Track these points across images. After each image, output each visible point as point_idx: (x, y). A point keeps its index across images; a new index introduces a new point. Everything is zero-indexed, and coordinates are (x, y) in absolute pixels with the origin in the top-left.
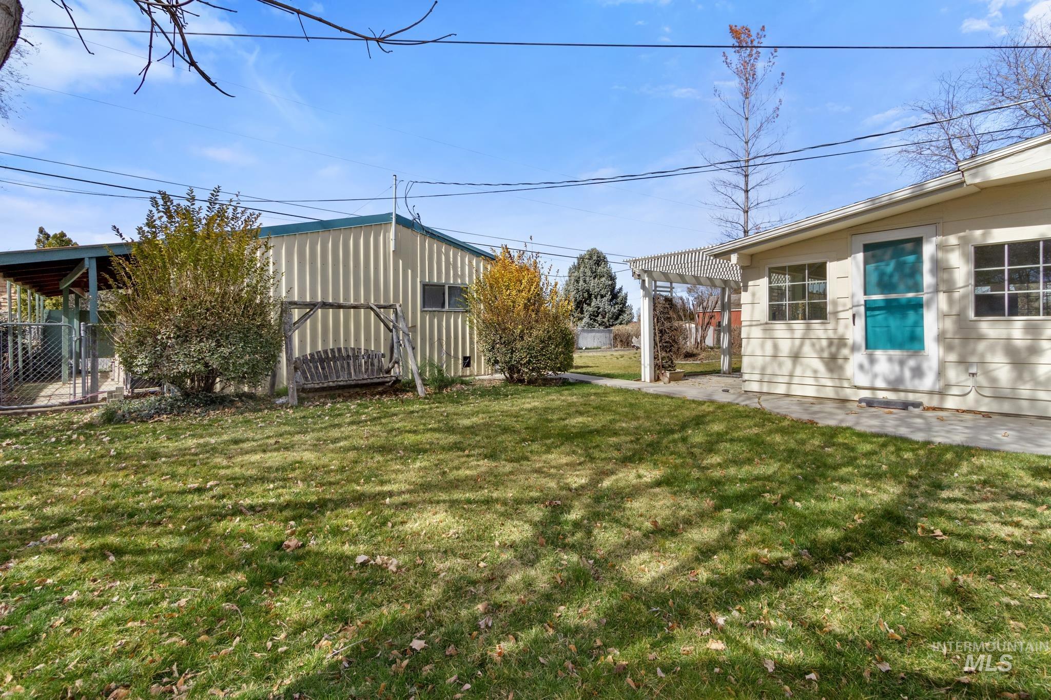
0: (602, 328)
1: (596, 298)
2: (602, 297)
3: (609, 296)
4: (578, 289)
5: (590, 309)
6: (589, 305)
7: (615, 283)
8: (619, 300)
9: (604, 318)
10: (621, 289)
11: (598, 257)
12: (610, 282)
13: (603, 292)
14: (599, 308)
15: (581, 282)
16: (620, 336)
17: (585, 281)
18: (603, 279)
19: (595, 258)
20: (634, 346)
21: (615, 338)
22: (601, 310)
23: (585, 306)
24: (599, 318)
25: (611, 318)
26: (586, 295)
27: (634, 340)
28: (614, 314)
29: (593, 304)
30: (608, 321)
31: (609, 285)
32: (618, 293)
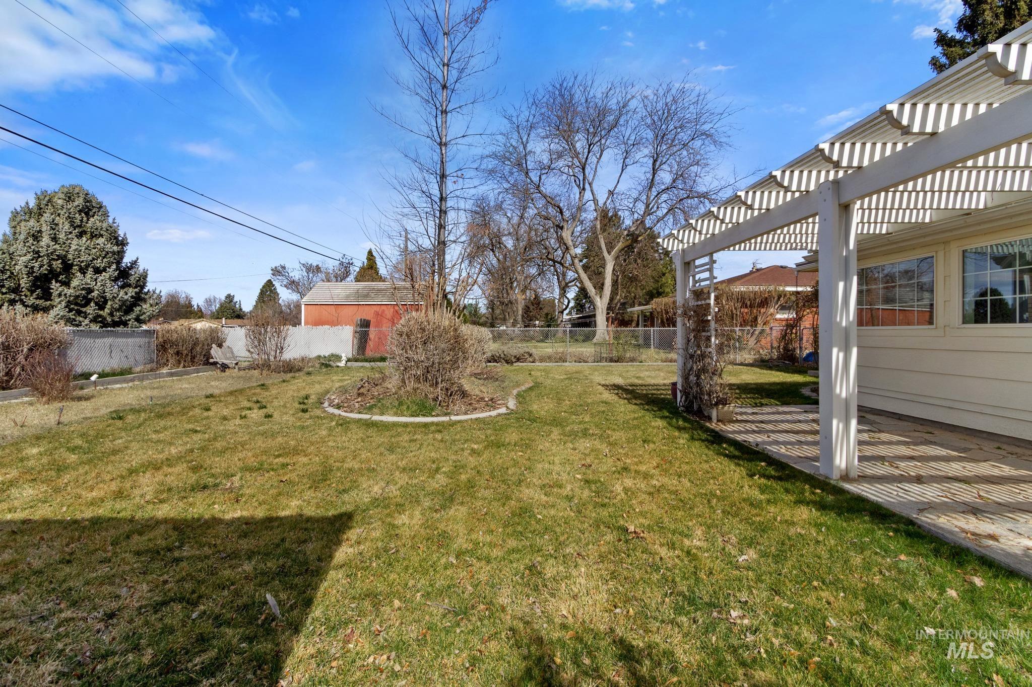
0: (95, 327)
1: (84, 273)
2: (98, 271)
3: (112, 271)
4: (38, 252)
5: (70, 292)
6: (67, 284)
7: (124, 252)
8: (132, 280)
9: (102, 308)
10: (134, 263)
11: (87, 201)
12: (115, 248)
13: (98, 263)
14: (90, 291)
15: (45, 240)
16: (173, 344)
17: (55, 239)
18: (101, 241)
19: (79, 201)
20: (215, 363)
21: (163, 347)
22: (95, 294)
23: (54, 285)
24: (91, 309)
25: (118, 310)
26: (57, 265)
27: (215, 352)
28: (124, 302)
29: (75, 283)
30: (111, 314)
31: (114, 253)
32: (131, 268)
